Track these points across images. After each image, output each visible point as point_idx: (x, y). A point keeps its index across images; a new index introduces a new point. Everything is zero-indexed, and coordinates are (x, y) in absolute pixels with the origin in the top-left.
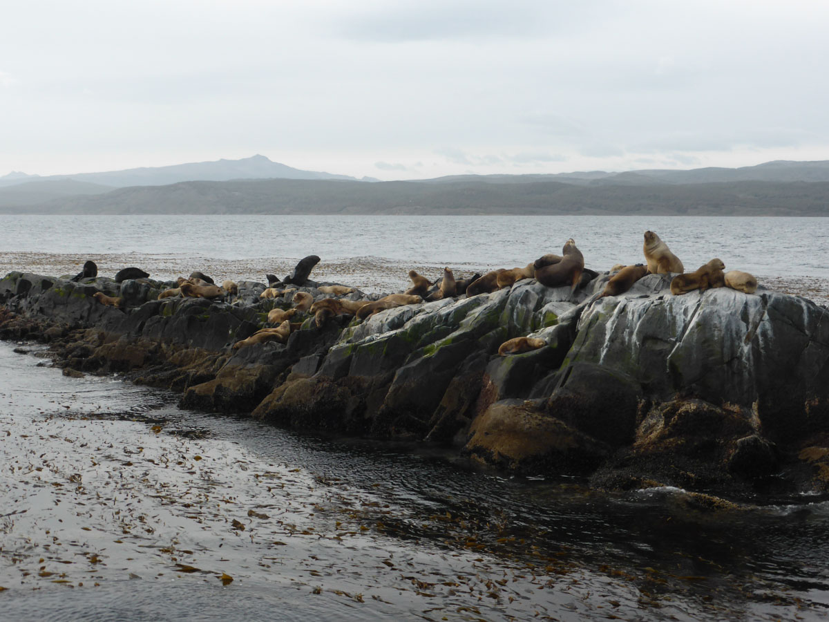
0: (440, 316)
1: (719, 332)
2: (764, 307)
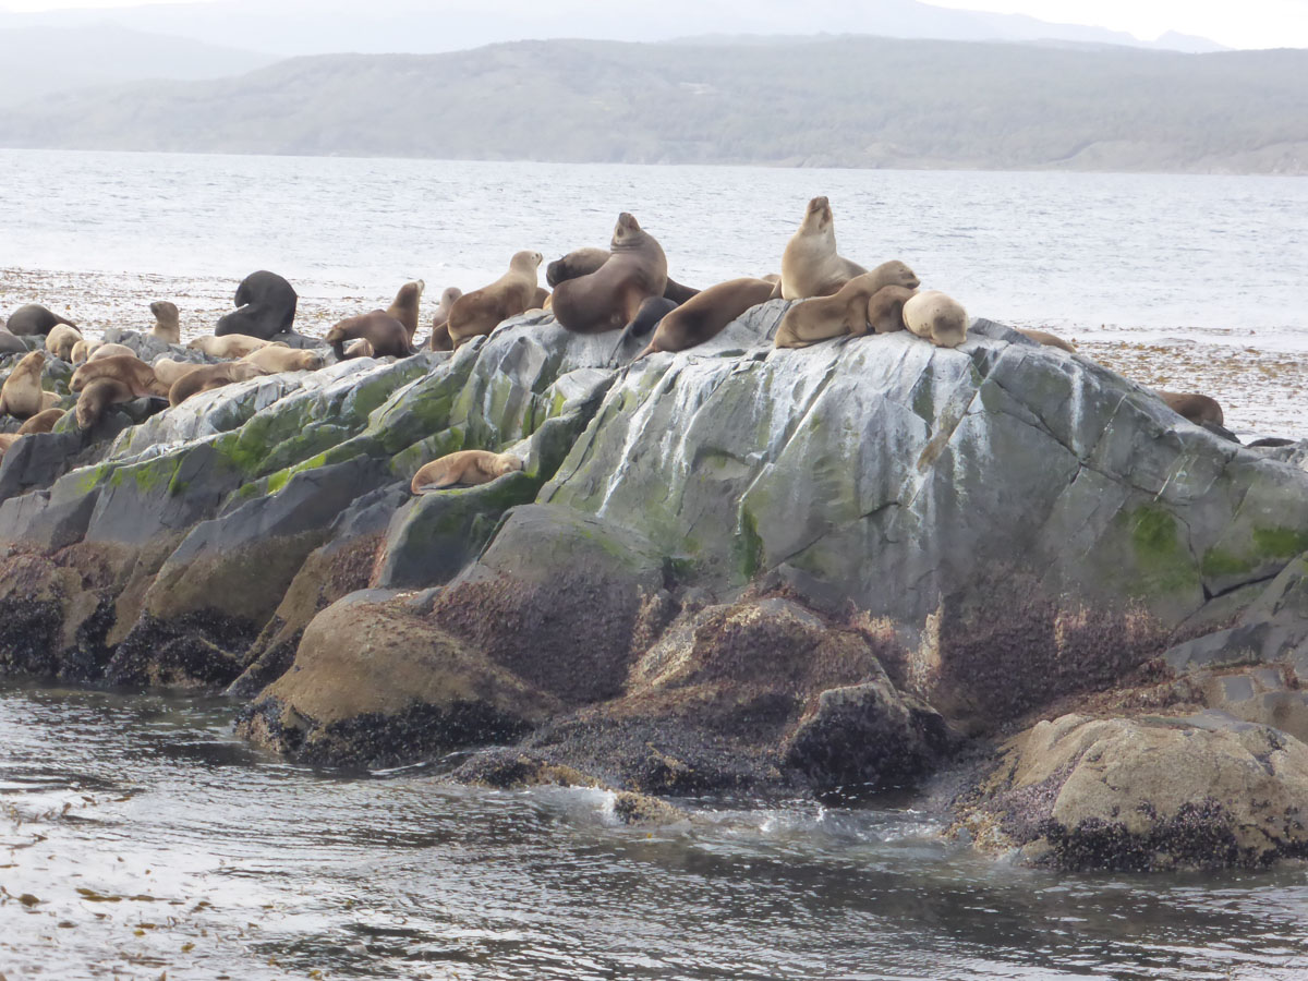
0: (323, 400)
1: (854, 438)
2: (977, 382)
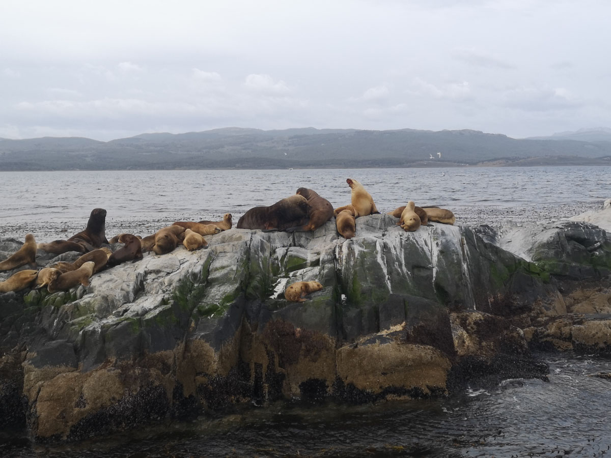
2: (462, 235)
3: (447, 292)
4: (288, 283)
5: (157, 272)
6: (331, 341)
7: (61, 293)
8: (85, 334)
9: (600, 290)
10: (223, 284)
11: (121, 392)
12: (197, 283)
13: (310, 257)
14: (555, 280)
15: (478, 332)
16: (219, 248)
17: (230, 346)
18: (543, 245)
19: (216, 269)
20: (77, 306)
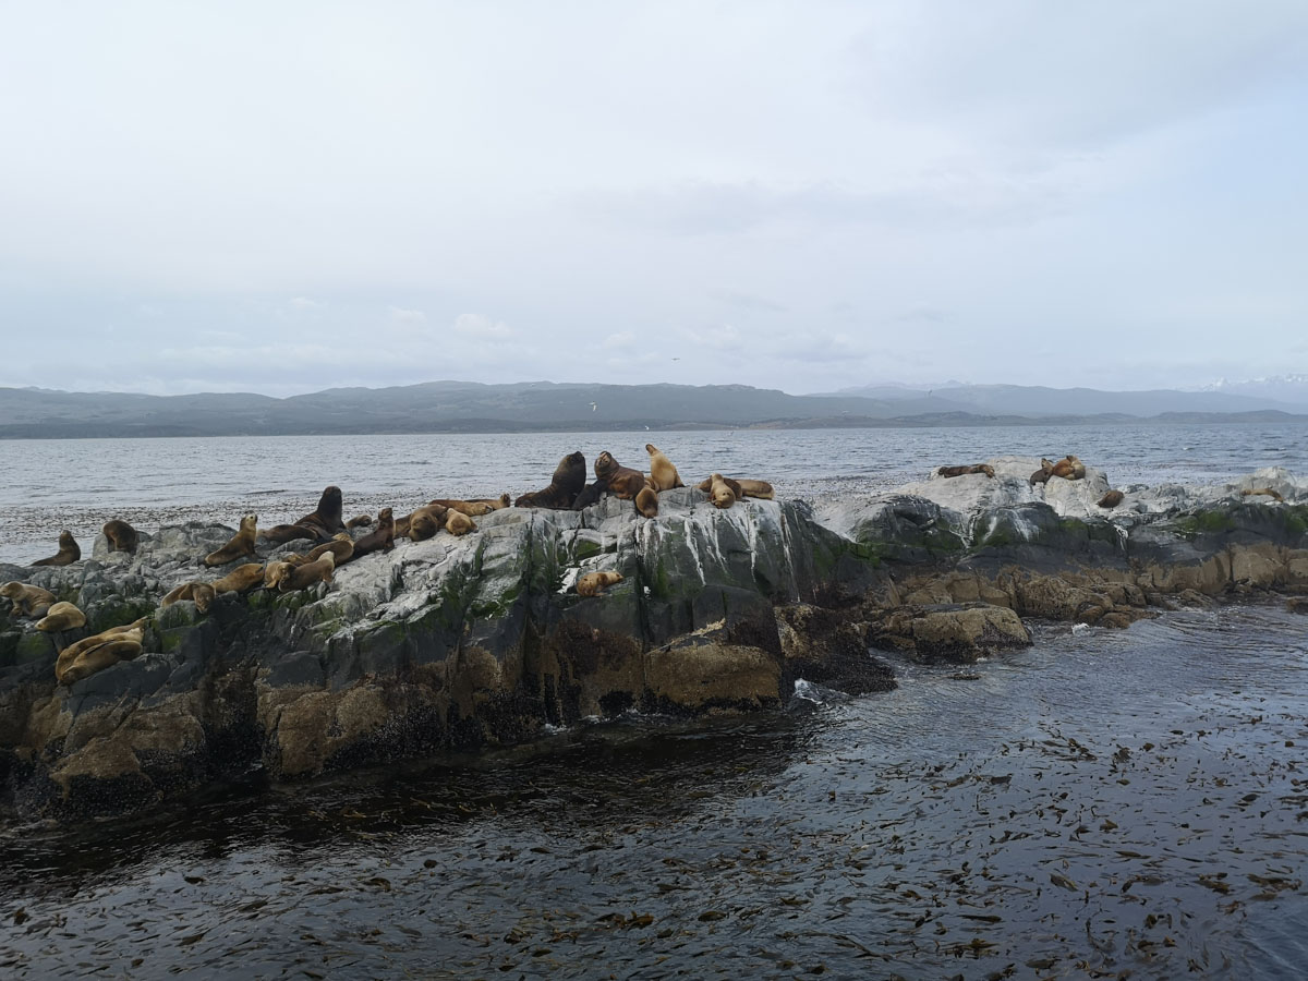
2: (782, 512)
3: (768, 582)
4: (579, 573)
5: (419, 563)
6: (637, 644)
7: (296, 592)
8: (333, 642)
9: (937, 576)
10: (501, 576)
11: (385, 715)
12: (469, 575)
13: (605, 542)
14: (883, 564)
15: (807, 629)
16: (493, 531)
17: (515, 654)
18: (868, 524)
19: (492, 558)
20: (319, 608)
